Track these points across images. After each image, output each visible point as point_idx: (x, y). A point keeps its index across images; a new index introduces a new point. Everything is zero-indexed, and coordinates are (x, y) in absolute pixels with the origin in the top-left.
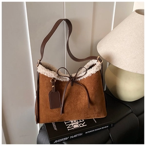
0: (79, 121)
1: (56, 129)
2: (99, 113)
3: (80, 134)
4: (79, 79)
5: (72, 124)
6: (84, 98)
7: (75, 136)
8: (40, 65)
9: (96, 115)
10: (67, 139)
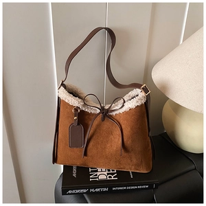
0: (109, 170)
1: (74, 175)
2: (138, 166)
3: (105, 189)
4: (114, 113)
5: (98, 173)
6: (116, 140)
7: (98, 190)
8: (62, 87)
9: (133, 167)
10: (85, 191)
